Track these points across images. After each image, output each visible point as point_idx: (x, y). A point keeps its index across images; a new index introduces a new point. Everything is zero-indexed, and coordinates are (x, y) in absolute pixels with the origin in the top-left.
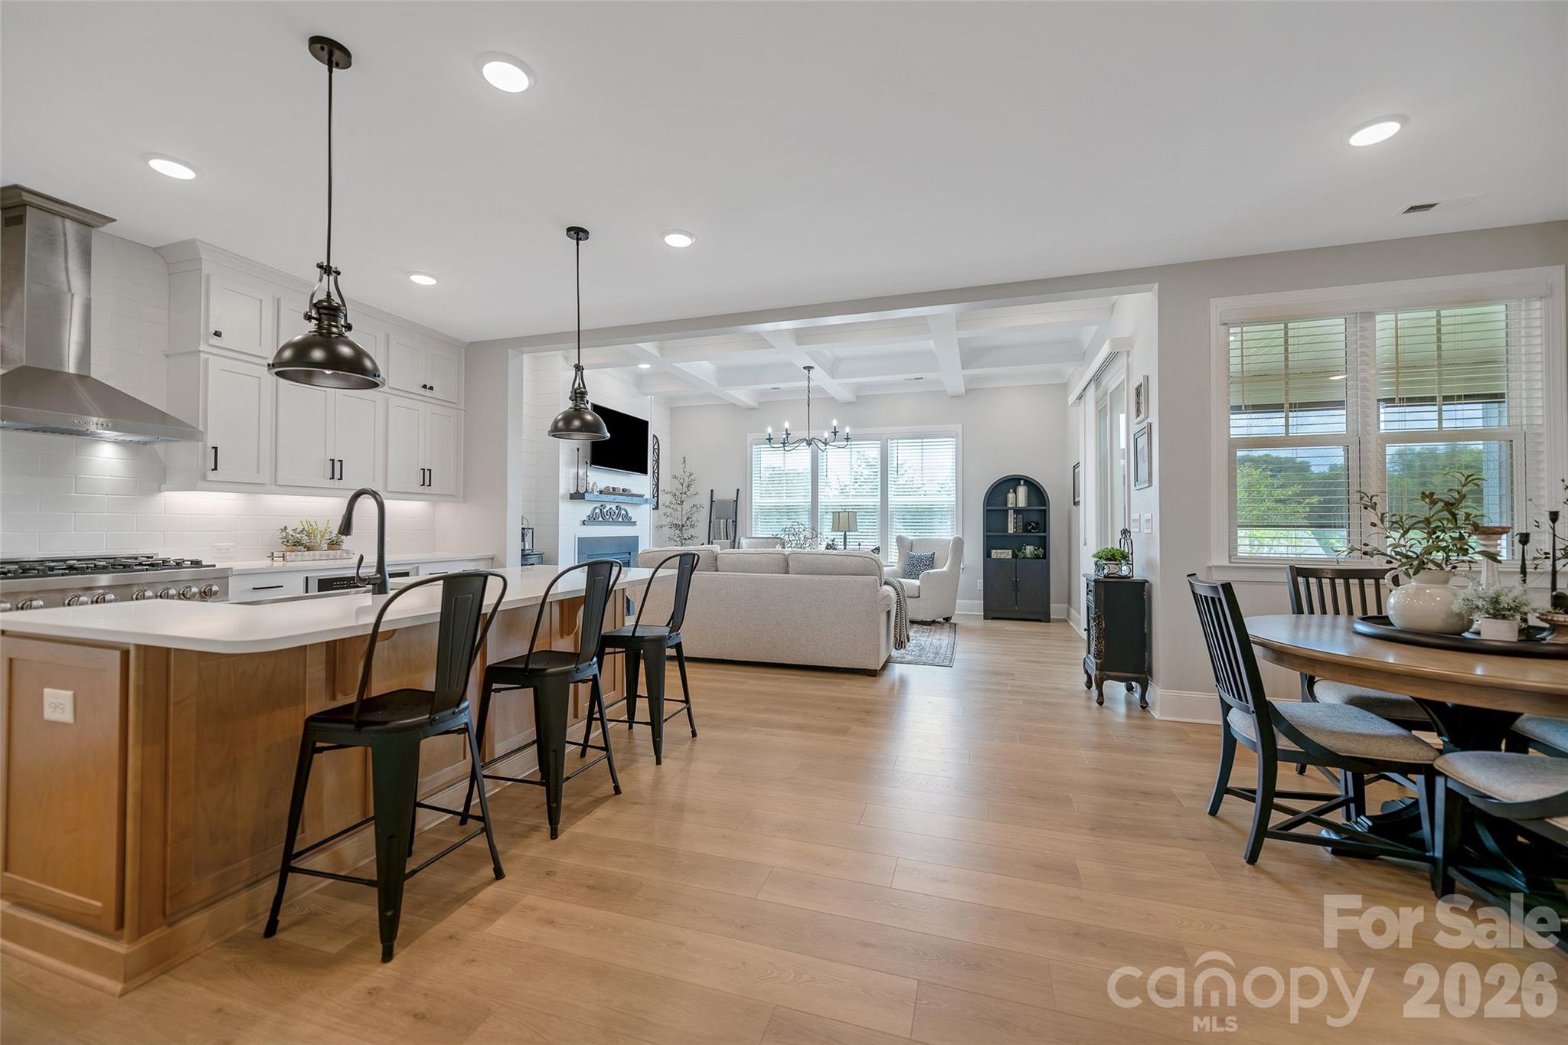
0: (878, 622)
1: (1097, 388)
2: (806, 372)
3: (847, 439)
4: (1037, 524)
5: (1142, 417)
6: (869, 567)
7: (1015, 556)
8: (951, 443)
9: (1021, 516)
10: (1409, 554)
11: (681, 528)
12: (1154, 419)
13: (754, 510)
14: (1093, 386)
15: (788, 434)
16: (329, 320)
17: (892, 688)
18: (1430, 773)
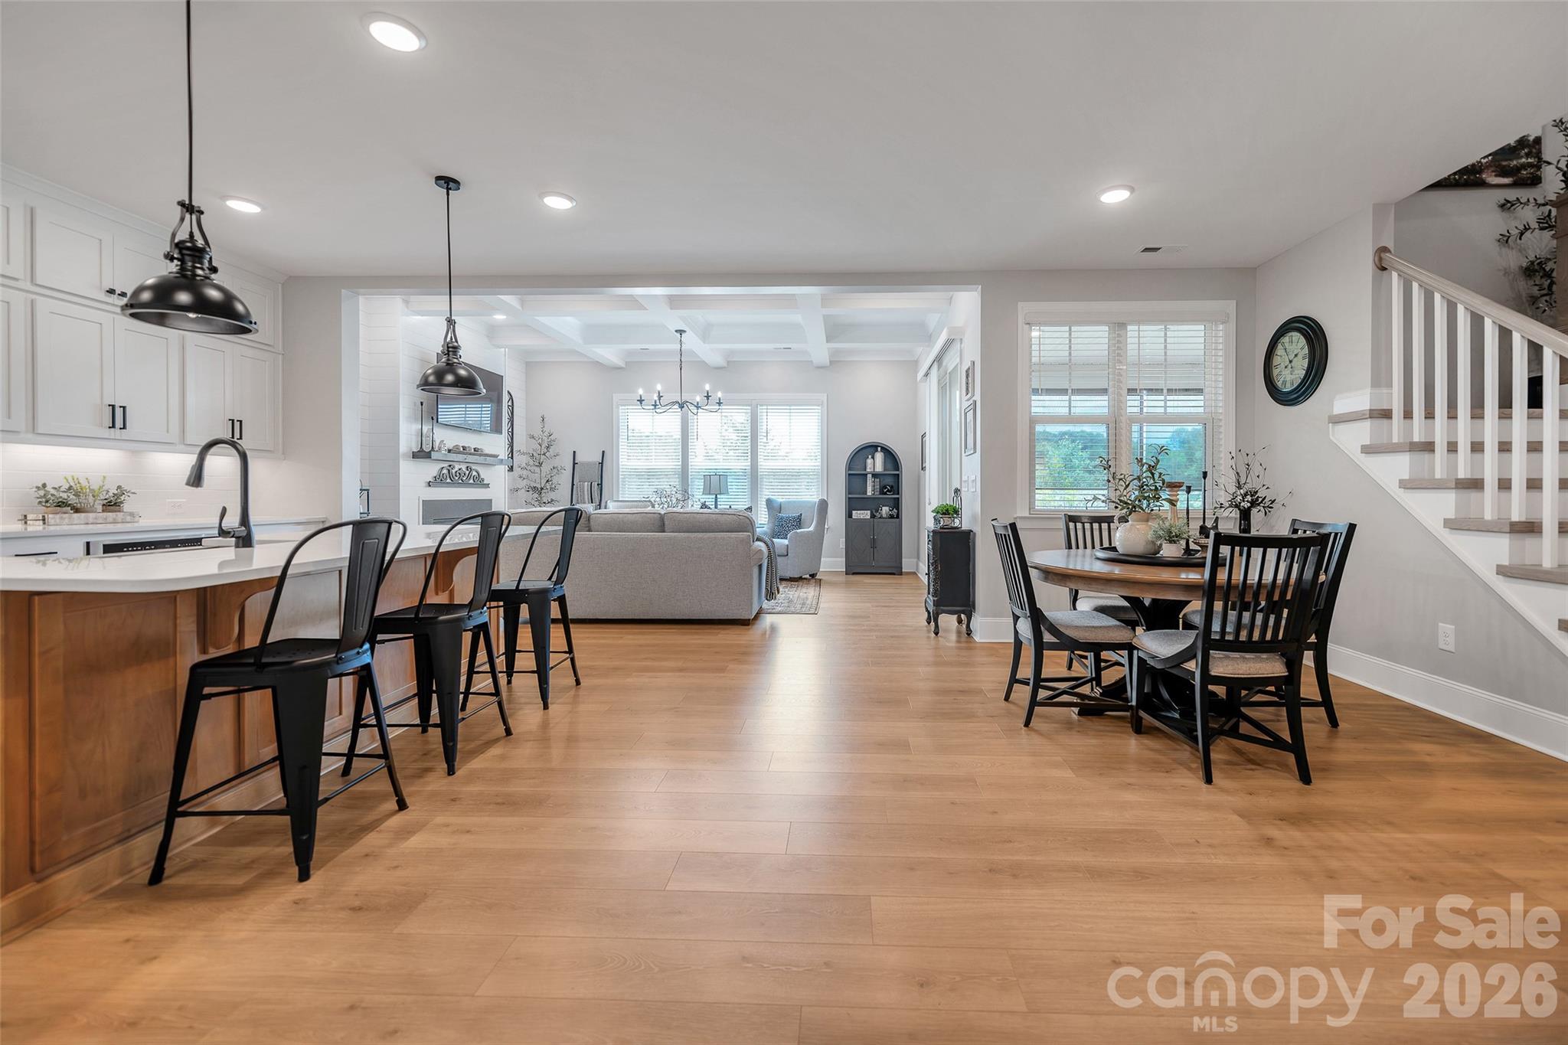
0: (751, 575)
1: (939, 368)
2: (679, 335)
3: (720, 404)
4: (892, 487)
5: (970, 395)
6: (743, 524)
7: (873, 516)
8: (817, 411)
9: (878, 480)
10: (1129, 501)
11: (539, 491)
12: (977, 397)
13: (621, 473)
14: (935, 366)
15: (660, 397)
16: (194, 262)
17: (764, 634)
18: (1130, 648)
